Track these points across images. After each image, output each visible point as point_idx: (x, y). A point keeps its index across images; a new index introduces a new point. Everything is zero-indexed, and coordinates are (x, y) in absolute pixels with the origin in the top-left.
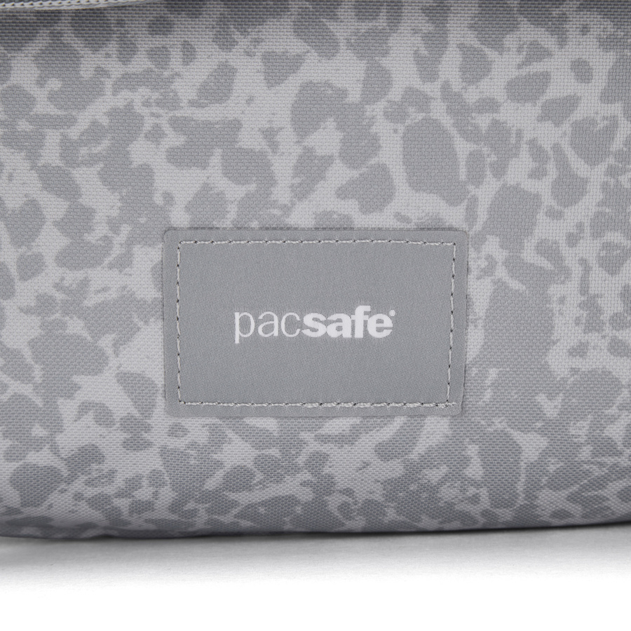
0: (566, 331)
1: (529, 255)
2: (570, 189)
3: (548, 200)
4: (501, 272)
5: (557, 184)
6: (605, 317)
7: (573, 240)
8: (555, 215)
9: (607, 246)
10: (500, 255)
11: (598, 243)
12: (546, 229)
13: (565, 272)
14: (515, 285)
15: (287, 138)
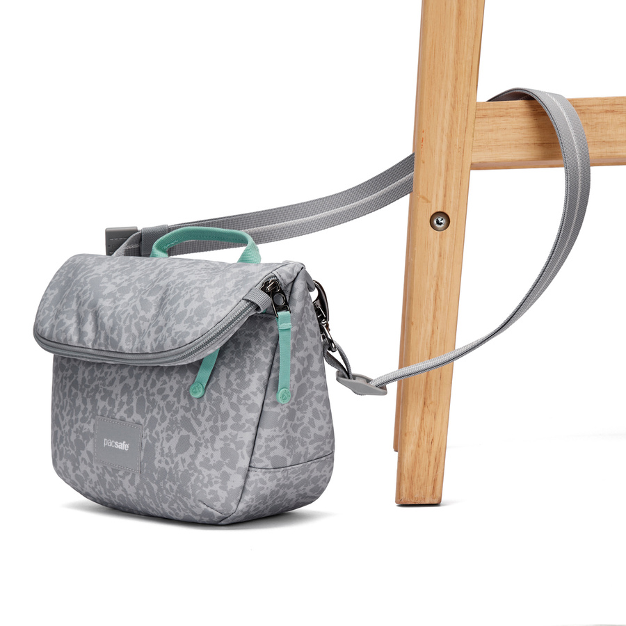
0: (158, 457)
1: (154, 435)
2: (163, 418)
3: (159, 421)
4: (148, 438)
5: (161, 416)
6: (165, 453)
7: (162, 432)
8: (160, 425)
9: (168, 435)
10: (148, 433)
11: (166, 434)
12: (158, 428)
13: (159, 439)
14: (150, 441)
15: (119, 396)
